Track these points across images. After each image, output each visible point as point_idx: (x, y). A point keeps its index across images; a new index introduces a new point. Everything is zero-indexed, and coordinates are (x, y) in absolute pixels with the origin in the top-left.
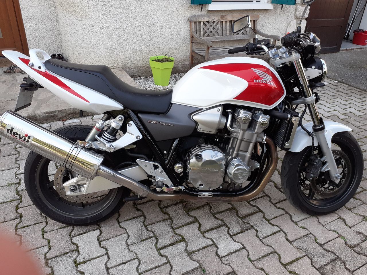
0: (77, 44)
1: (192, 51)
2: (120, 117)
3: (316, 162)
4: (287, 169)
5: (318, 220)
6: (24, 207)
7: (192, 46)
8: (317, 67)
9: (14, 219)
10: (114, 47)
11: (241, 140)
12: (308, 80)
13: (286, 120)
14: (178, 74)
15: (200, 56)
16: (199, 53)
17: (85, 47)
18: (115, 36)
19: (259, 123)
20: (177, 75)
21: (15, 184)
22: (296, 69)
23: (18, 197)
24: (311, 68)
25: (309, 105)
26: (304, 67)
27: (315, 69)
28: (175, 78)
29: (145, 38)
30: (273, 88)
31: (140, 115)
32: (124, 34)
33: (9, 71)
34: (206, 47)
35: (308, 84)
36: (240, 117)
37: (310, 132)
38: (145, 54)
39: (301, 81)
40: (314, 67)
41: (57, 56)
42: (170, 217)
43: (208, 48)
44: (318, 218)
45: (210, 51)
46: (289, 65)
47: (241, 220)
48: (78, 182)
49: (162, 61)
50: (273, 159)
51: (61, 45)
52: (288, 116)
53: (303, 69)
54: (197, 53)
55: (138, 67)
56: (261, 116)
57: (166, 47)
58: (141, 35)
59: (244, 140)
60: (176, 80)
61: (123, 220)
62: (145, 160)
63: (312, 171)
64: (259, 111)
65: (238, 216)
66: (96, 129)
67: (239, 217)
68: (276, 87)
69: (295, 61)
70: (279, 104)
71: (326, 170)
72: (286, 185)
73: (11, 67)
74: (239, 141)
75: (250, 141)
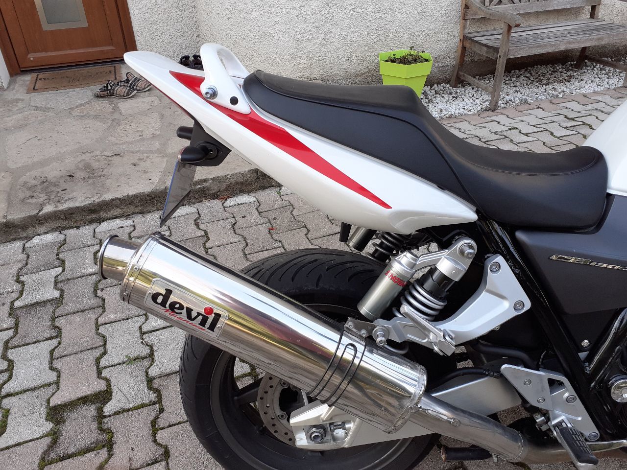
0: (232, 33)
1: (465, 38)
2: (465, 244)
6: (170, 426)
7: (464, 28)
9: (152, 464)
10: (306, 36)
14: (429, 87)
15: (485, 49)
16: (484, 42)
17: (249, 39)
18: (308, 12)
20: (428, 89)
21: (143, 358)
23: (153, 396)
28: (426, 96)
29: (369, 13)
31: (520, 235)
32: (328, 8)
33: (106, 92)
34: (503, 27)
38: (366, 49)
41: (191, 59)
43: (510, 27)
45: (512, 35)
48: (331, 419)
49: (404, 61)
51: (198, 36)
54: (477, 42)
55: (352, 75)
57: (409, 31)
58: (361, 7)
60: (427, 100)
62: (526, 367)
66: (393, 278)
73: (109, 85)
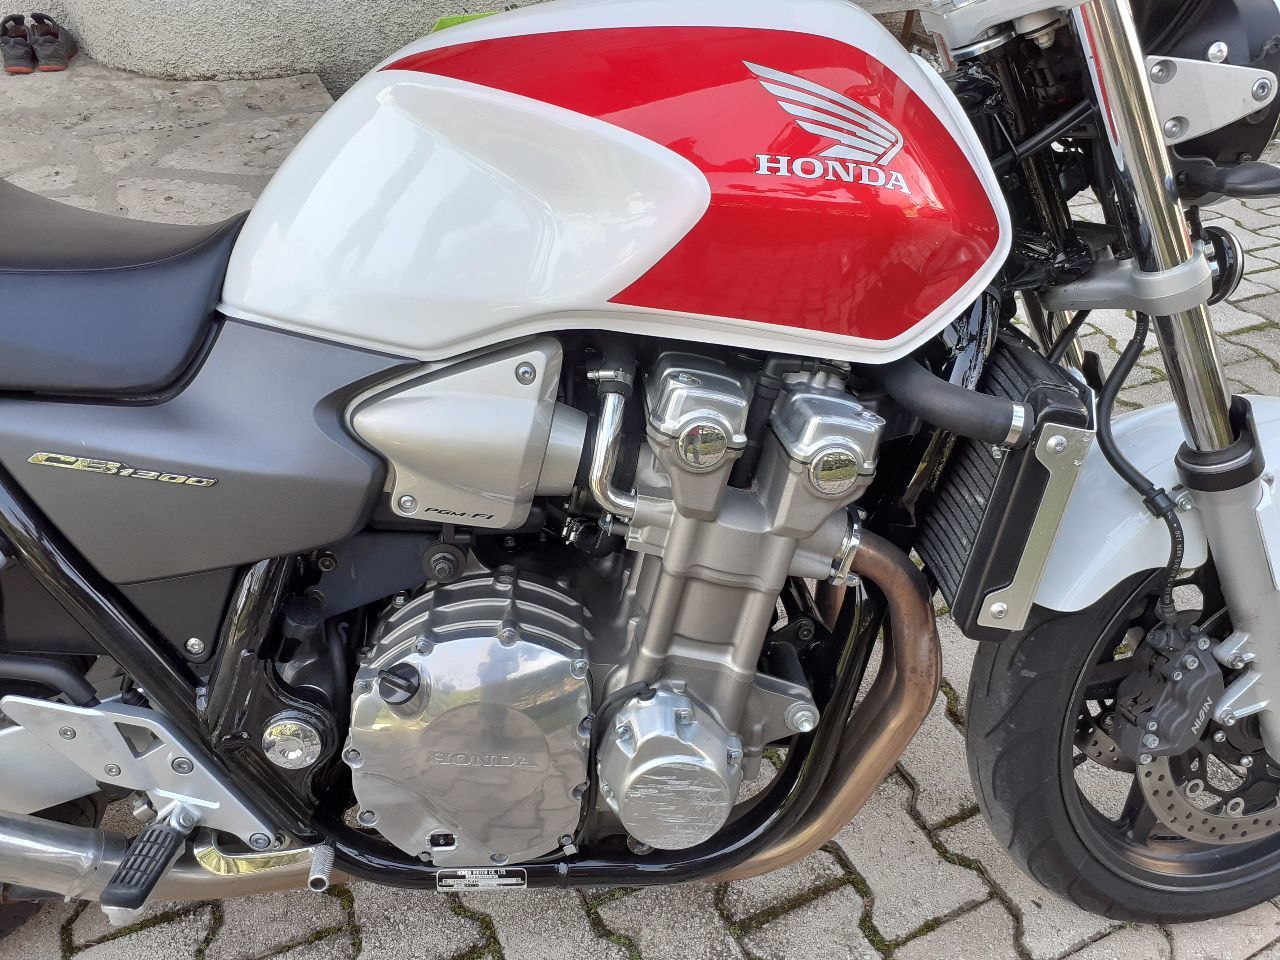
3: (1184, 668)
4: (1004, 697)
5: (1167, 946)
8: (1246, 51)
11: (685, 580)
12: (1169, 148)
13: (999, 440)
19: (800, 468)
22: (1091, 64)
24: (1203, 56)
25: (1168, 318)
26: (1147, 50)
27: (1226, 61)
30: (911, 214)
35: (1169, 174)
36: (663, 427)
37: (1162, 491)
39: (1123, 154)
40: (1224, 47)
42: (351, 915)
44: (1168, 935)
46: (1044, 41)
47: (739, 940)
50: (908, 674)
52: (1010, 416)
53: (1145, 65)
56: (815, 421)
59: (706, 574)
61: (98, 935)
63: (1155, 714)
64: (813, 374)
65: (721, 915)
67: (727, 918)
68: (939, 206)
69: (1083, 8)
70: (960, 318)
71: (1243, 712)
72: (994, 784)
74: (667, 584)
75: (741, 580)
